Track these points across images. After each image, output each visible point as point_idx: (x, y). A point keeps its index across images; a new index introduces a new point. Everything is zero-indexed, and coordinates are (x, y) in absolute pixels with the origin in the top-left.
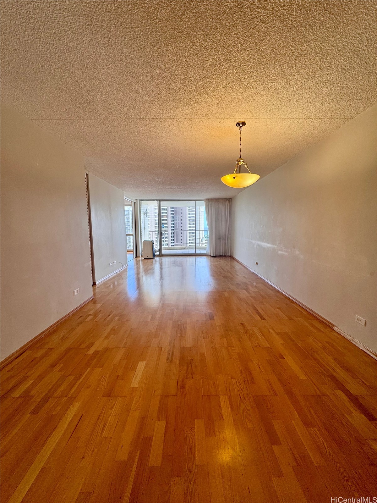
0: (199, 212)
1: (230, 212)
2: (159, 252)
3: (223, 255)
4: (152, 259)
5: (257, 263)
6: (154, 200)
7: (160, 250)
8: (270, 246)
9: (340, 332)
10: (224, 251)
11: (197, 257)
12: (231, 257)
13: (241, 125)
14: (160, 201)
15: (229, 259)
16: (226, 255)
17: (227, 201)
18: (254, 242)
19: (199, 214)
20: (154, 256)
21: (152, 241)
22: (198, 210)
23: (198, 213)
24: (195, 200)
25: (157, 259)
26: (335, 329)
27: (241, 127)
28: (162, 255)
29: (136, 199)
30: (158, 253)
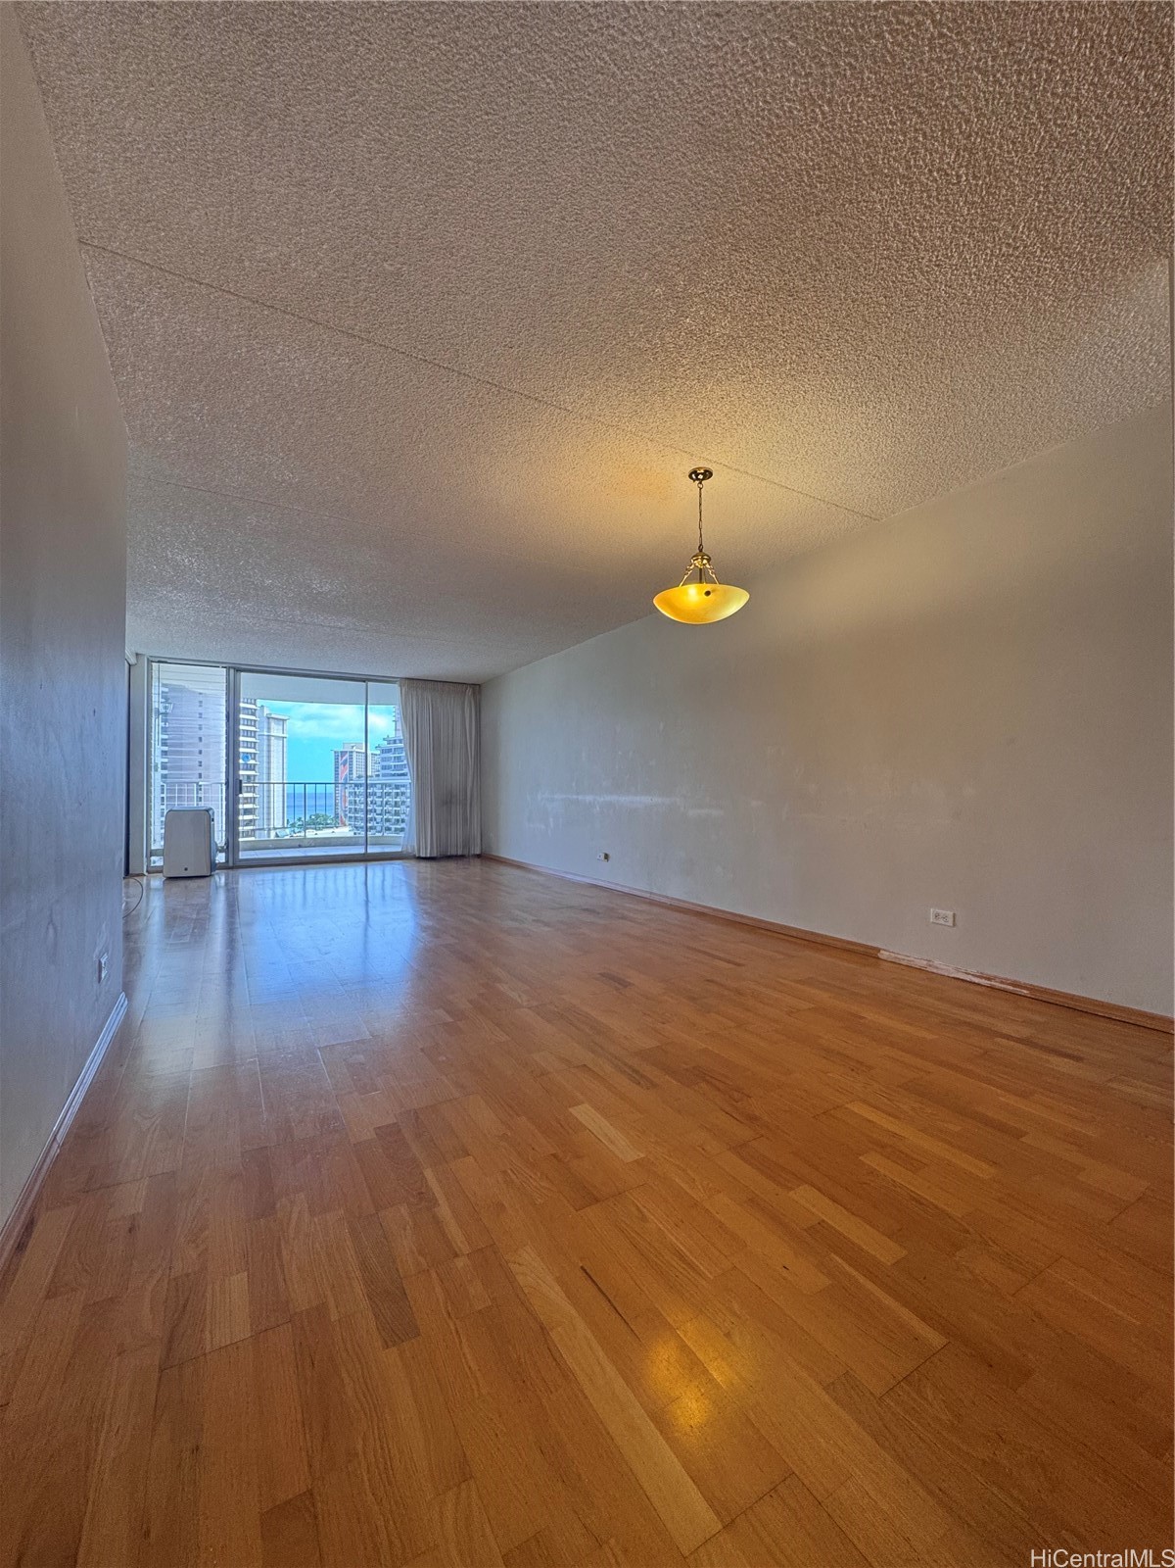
0: (269, 740)
1: (476, 722)
2: (223, 854)
3: (460, 853)
4: (207, 879)
5: (607, 857)
6: (215, 664)
7: (231, 846)
8: (657, 800)
9: (896, 958)
10: (460, 841)
11: (369, 864)
12: (486, 857)
13: (701, 477)
14: (238, 670)
15: (477, 862)
16: (466, 853)
17: (469, 691)
18: (589, 798)
19: (269, 745)
20: (214, 867)
21: (207, 811)
22: (266, 733)
23: (266, 742)
24: (364, 680)
25: (220, 879)
26: (883, 955)
27: (701, 481)
28: (238, 864)
29: (137, 654)
30: (221, 858)
